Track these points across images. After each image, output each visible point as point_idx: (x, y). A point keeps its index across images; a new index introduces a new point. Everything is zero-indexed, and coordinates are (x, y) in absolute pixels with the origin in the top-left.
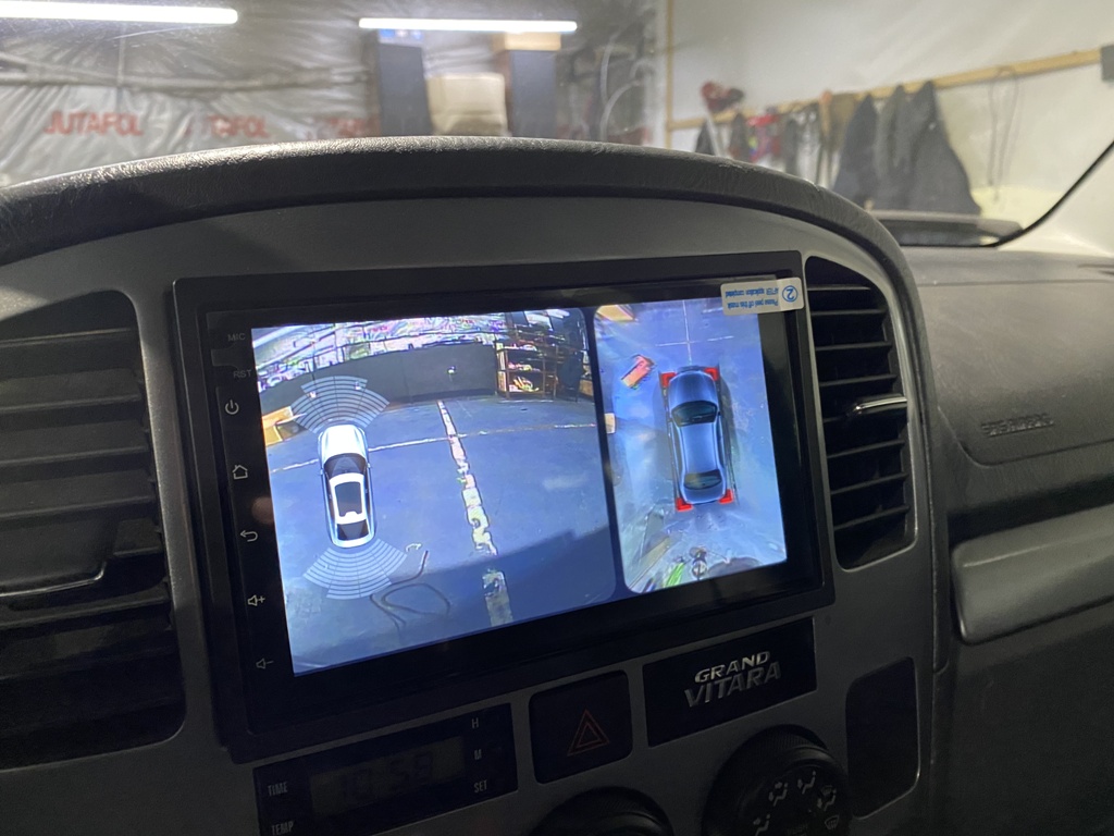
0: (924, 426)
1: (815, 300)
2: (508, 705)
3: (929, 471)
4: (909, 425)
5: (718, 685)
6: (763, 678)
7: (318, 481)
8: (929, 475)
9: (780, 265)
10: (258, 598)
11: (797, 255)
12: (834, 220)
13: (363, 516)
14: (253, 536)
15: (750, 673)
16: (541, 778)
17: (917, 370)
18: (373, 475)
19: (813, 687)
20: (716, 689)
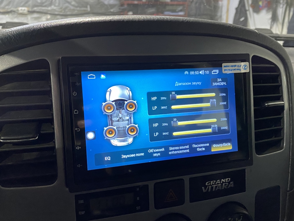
1: (254, 69)
2: (148, 185)
4: (285, 111)
5: (213, 187)
6: (228, 186)
9: (243, 58)
10: (79, 147)
11: (249, 55)
14: (79, 130)
15: (224, 184)
19: (244, 191)
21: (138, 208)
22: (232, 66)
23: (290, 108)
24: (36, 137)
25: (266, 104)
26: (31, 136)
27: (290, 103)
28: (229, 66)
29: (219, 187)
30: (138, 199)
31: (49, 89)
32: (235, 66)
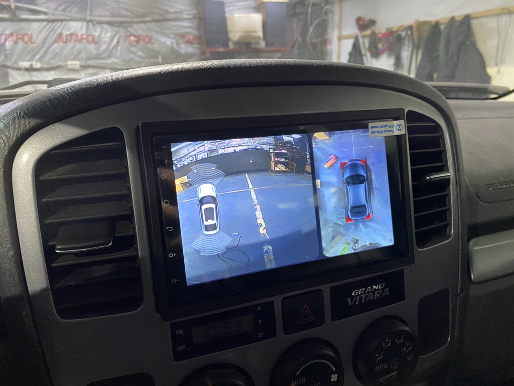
0: (458, 186)
1: (410, 130)
2: (273, 302)
3: (459, 206)
4: (451, 186)
5: (362, 297)
6: (381, 295)
7: (197, 207)
8: (459, 208)
9: (395, 115)
10: (173, 254)
11: (403, 110)
12: (420, 94)
13: (215, 222)
14: (172, 229)
15: (376, 292)
16: (286, 332)
17: (456, 161)
18: (219, 204)
19: (404, 300)
20: (361, 298)
21: (260, 335)
22: (382, 127)
23: (456, 181)
24: (109, 244)
25: (428, 178)
26: (102, 242)
27: (457, 174)
28: (377, 127)
29: (370, 297)
30: (260, 322)
31: (125, 171)
32: (386, 126)
